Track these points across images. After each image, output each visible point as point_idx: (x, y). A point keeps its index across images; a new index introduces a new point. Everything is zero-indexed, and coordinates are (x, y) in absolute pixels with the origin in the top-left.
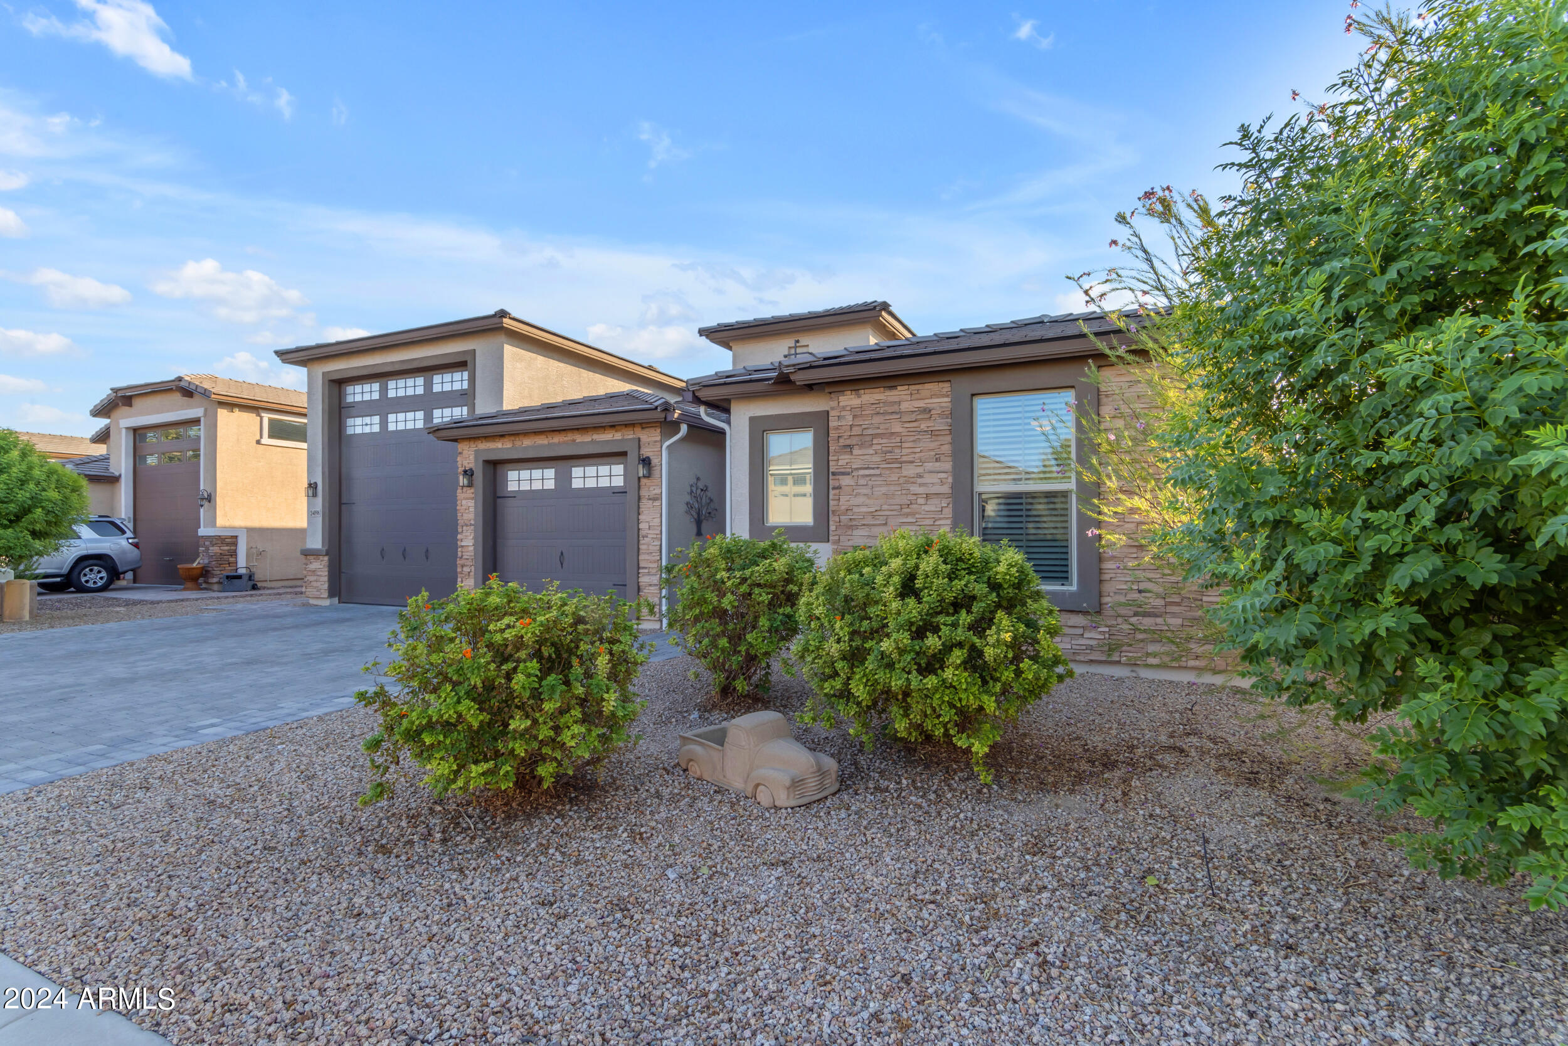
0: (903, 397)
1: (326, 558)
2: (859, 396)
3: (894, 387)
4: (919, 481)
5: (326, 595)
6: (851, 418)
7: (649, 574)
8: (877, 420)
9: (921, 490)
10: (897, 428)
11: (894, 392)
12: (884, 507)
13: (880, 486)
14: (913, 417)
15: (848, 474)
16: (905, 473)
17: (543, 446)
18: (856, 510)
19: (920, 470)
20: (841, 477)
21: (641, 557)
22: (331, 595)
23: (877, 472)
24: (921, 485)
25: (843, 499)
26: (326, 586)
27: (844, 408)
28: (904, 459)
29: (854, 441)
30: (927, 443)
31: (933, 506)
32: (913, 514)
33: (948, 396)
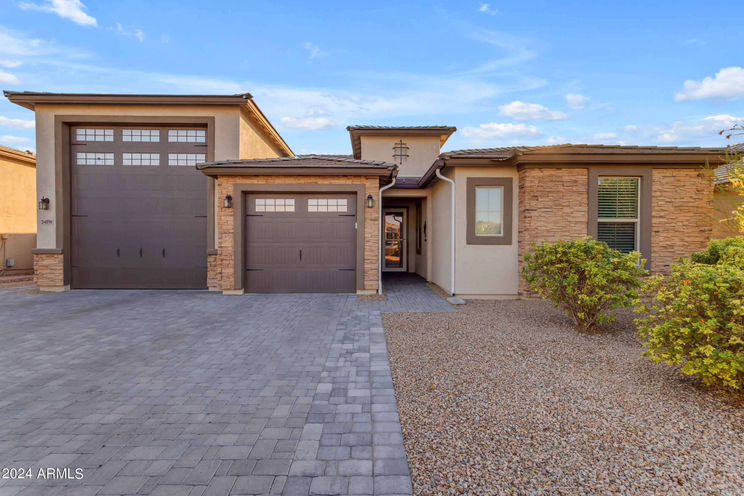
0: (565, 174)
1: (61, 256)
2: (542, 172)
3: (560, 169)
4: (572, 215)
5: (62, 283)
6: (537, 182)
7: (371, 263)
8: (551, 184)
9: (573, 220)
10: (561, 189)
11: (560, 171)
12: (554, 227)
13: (552, 217)
14: (569, 184)
15: (536, 210)
16: (564, 211)
17: (291, 184)
18: (539, 228)
19: (572, 210)
20: (532, 212)
21: (366, 253)
22: (65, 284)
23: (551, 210)
24: (573, 217)
25: (533, 223)
26: (62, 277)
27: (534, 177)
28: (565, 204)
29: (539, 194)
30: (575, 197)
31: (578, 227)
32: (568, 231)
33: (586, 175)
